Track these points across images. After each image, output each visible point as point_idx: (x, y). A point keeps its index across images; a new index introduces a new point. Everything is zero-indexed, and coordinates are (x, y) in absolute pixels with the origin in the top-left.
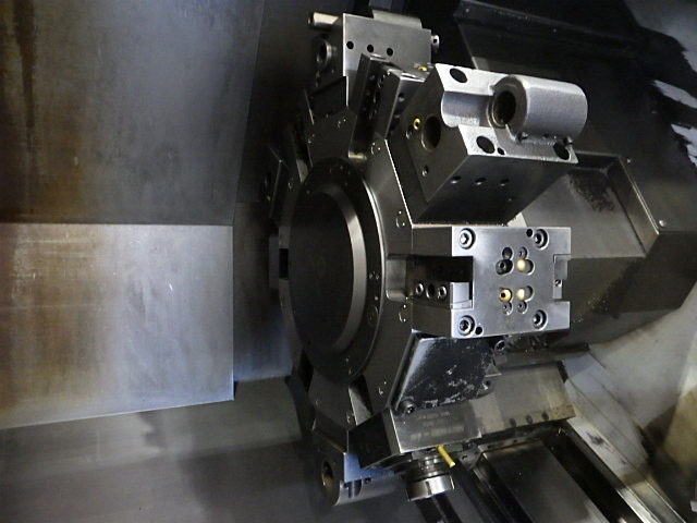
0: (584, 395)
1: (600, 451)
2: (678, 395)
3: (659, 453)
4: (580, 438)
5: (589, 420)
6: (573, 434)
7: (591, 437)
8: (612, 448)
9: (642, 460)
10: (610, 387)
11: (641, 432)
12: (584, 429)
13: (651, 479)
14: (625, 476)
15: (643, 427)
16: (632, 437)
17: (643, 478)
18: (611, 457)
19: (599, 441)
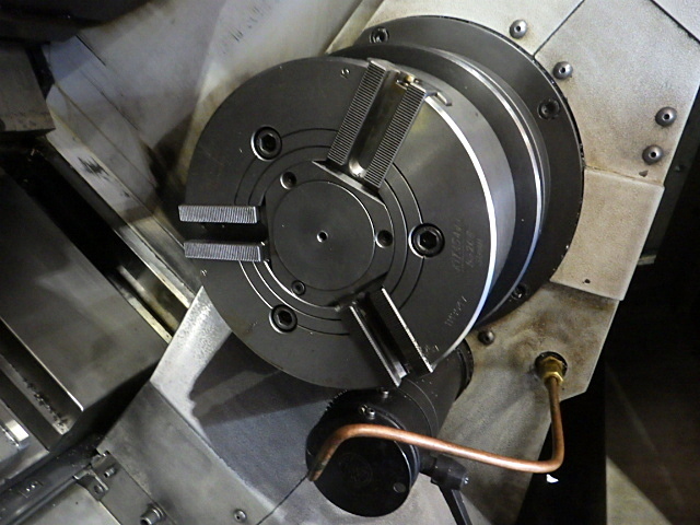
0: (75, 105)
1: (96, 182)
2: (196, 98)
3: (171, 180)
4: (68, 164)
5: (84, 141)
6: (56, 159)
7: (84, 163)
8: (113, 177)
9: (150, 190)
10: (111, 92)
11: (148, 151)
12: (74, 154)
13: (160, 213)
14: (128, 211)
15: (152, 146)
16: (138, 161)
17: (150, 213)
18: (111, 190)
19: (96, 169)
